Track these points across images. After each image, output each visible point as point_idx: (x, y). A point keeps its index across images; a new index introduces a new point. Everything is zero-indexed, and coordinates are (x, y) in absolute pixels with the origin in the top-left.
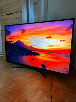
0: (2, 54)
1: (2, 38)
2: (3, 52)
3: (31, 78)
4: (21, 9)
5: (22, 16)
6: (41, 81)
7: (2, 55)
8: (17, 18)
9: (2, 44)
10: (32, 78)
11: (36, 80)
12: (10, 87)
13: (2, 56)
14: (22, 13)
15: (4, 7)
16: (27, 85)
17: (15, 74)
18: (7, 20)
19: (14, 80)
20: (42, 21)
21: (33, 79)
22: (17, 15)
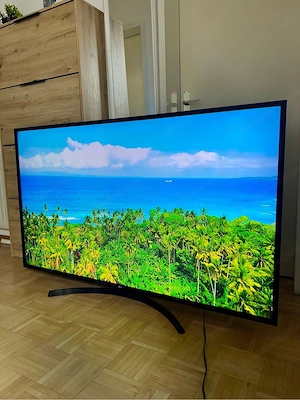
0: (7, 233)
1: (6, 176)
2: (11, 229)
3: (124, 338)
4: (77, 62)
5: (79, 87)
6: (162, 351)
7: (7, 238)
8: (60, 99)
9: (8, 198)
10: (128, 336)
11: (145, 346)
12: (40, 382)
13: (8, 242)
14: (79, 77)
15: (9, 55)
16: (106, 371)
17: (61, 322)
18: (23, 106)
19: (58, 347)
20: (162, 113)
21: (132, 342)
22: (63, 86)
